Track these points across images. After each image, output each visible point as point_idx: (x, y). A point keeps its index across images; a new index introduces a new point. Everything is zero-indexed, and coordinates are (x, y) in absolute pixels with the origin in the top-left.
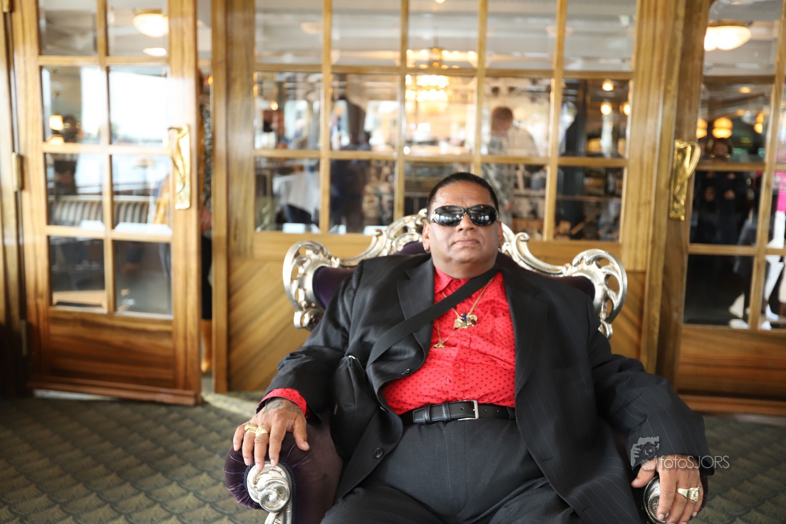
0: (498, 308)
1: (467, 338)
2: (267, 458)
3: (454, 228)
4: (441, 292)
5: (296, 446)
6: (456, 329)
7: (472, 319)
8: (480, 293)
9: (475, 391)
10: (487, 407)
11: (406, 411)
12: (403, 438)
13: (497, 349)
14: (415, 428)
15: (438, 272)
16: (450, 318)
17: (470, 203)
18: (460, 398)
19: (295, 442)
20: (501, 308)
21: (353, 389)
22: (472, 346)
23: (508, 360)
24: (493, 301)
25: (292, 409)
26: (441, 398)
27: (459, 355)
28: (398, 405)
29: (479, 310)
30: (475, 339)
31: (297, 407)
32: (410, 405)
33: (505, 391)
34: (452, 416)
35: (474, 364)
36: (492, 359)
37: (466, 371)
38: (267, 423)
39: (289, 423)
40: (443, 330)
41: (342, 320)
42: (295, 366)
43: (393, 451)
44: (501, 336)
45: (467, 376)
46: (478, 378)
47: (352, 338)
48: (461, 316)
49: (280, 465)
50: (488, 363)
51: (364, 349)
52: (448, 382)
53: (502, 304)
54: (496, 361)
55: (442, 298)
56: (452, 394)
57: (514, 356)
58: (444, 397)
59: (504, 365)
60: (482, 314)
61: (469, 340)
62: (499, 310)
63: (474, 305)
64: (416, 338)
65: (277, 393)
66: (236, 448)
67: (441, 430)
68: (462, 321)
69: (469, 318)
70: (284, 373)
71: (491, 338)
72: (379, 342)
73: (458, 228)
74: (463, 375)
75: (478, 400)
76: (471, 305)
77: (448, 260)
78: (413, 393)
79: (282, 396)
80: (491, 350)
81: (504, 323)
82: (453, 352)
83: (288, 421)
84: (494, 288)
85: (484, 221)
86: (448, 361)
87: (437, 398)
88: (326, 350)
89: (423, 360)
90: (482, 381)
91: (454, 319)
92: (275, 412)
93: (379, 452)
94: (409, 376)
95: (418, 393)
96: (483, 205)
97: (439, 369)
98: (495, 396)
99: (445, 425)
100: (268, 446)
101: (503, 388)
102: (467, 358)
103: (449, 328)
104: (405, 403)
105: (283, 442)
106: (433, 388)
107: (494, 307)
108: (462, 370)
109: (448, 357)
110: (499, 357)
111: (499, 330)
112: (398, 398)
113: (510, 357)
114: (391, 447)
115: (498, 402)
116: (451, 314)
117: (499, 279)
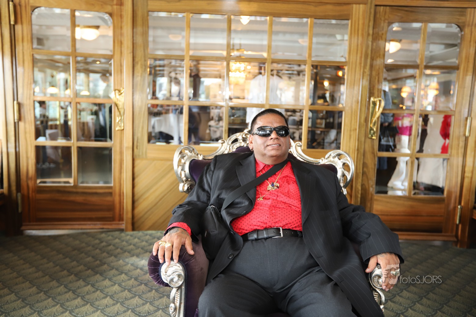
0: (290, 180)
1: (276, 195)
2: (172, 259)
3: (267, 138)
4: (259, 172)
5: (187, 252)
6: (269, 191)
7: (276, 185)
8: (280, 172)
9: (281, 222)
10: (287, 231)
11: (244, 233)
12: (244, 248)
13: (292, 200)
14: (250, 242)
15: (257, 161)
16: (265, 185)
17: (276, 125)
18: (273, 226)
19: (186, 251)
20: (292, 180)
21: (215, 223)
22: (278, 199)
23: (297, 206)
24: (287, 176)
25: (184, 233)
26: (263, 227)
27: (272, 203)
28: (239, 230)
29: (280, 181)
30: (280, 195)
31: (186, 232)
32: (246, 230)
33: (296, 222)
34: (269, 235)
35: (279, 208)
36: (289, 206)
37: (276, 212)
38: (171, 240)
39: (183, 240)
40: (262, 192)
41: (206, 187)
42: (183, 211)
43: (238, 255)
44: (293, 194)
45: (276, 215)
46: (282, 215)
47: (213, 197)
48: (271, 184)
49: (179, 262)
50: (287, 208)
51: (219, 202)
52: (266, 218)
53: (292, 178)
54: (291, 207)
55: (260, 175)
56: (269, 224)
57: (301, 204)
58: (265, 226)
59: (295, 209)
60: (281, 183)
61: (276, 196)
62: (291, 181)
63: (278, 178)
64: (248, 195)
65: (175, 225)
66: (154, 254)
67: (263, 243)
68: (271, 187)
69: (275, 185)
70: (178, 215)
71: (288, 195)
72: (228, 198)
73: (270, 138)
74: (275, 214)
75: (282, 227)
76: (275, 179)
77: (264, 155)
78: (248, 224)
79: (178, 226)
80: (288, 201)
81: (294, 187)
82: (269, 202)
83: (183, 239)
84: (287, 169)
85: (282, 134)
86: (266, 207)
87: (261, 226)
88: (198, 203)
89: (252, 207)
90: (284, 217)
91: (267, 185)
92: (175, 235)
93: (231, 255)
94: (246, 215)
95: (250, 223)
96: (282, 126)
97: (261, 211)
98: (291, 225)
99: (266, 241)
100: (172, 252)
101: (295, 221)
102: (276, 205)
103: (265, 190)
104: (243, 229)
105: (180, 250)
106: (259, 221)
107: (288, 179)
108: (274, 211)
109: (265, 205)
110: (293, 204)
111: (292, 191)
112: (240, 227)
113: (299, 205)
114: (237, 253)
115: (292, 228)
116: (266, 183)
117: (289, 165)
